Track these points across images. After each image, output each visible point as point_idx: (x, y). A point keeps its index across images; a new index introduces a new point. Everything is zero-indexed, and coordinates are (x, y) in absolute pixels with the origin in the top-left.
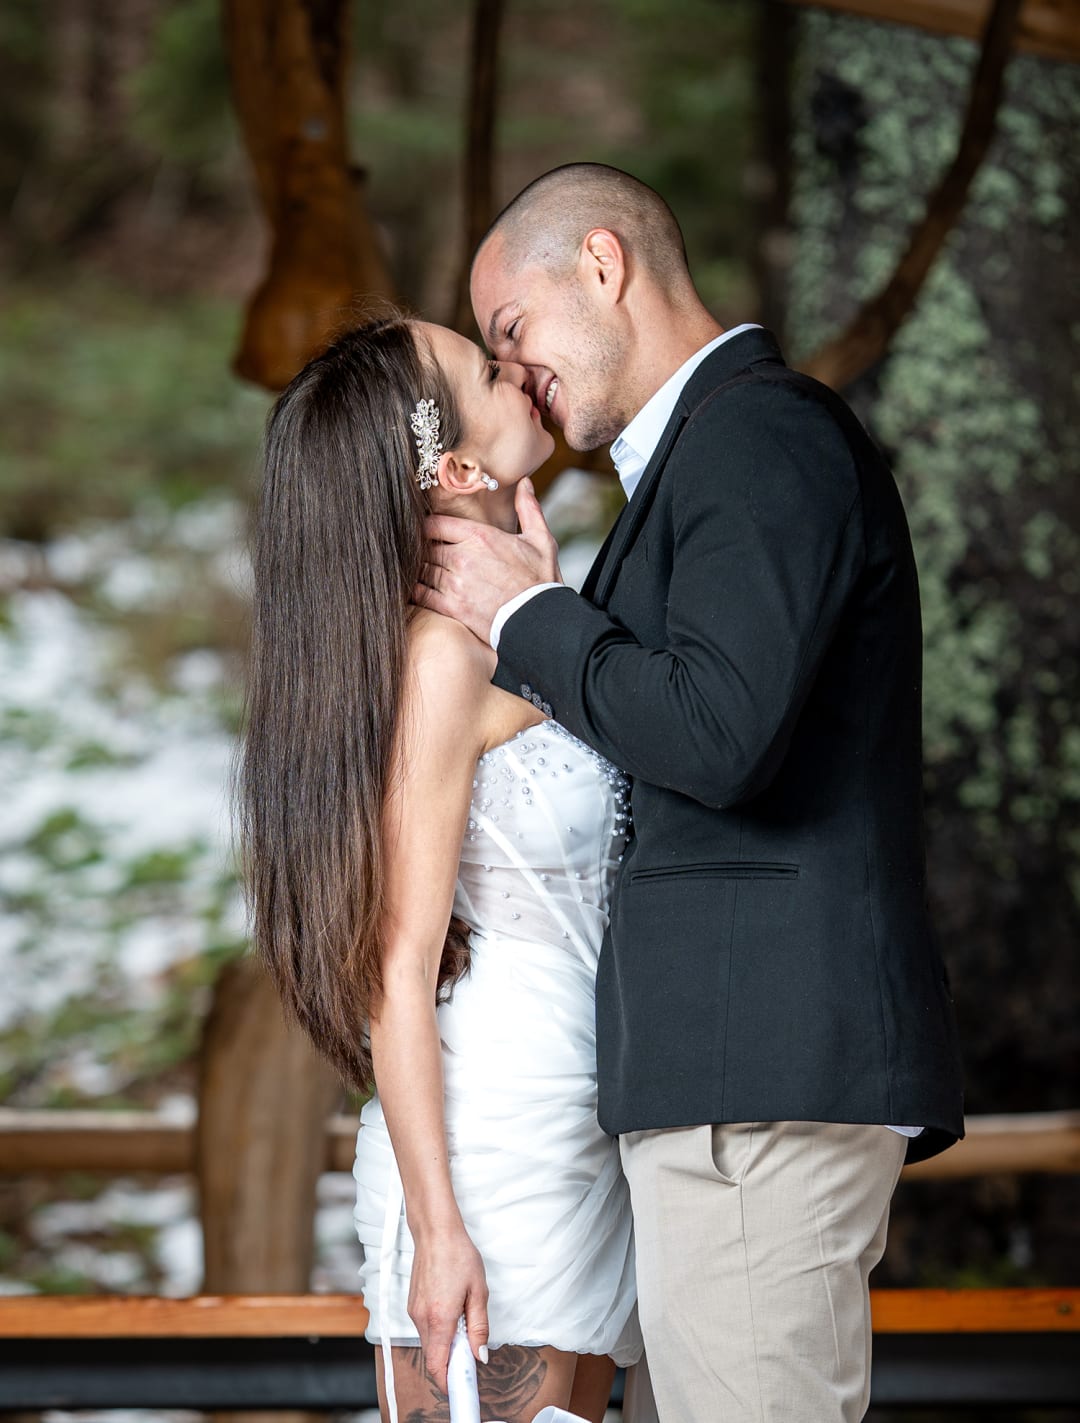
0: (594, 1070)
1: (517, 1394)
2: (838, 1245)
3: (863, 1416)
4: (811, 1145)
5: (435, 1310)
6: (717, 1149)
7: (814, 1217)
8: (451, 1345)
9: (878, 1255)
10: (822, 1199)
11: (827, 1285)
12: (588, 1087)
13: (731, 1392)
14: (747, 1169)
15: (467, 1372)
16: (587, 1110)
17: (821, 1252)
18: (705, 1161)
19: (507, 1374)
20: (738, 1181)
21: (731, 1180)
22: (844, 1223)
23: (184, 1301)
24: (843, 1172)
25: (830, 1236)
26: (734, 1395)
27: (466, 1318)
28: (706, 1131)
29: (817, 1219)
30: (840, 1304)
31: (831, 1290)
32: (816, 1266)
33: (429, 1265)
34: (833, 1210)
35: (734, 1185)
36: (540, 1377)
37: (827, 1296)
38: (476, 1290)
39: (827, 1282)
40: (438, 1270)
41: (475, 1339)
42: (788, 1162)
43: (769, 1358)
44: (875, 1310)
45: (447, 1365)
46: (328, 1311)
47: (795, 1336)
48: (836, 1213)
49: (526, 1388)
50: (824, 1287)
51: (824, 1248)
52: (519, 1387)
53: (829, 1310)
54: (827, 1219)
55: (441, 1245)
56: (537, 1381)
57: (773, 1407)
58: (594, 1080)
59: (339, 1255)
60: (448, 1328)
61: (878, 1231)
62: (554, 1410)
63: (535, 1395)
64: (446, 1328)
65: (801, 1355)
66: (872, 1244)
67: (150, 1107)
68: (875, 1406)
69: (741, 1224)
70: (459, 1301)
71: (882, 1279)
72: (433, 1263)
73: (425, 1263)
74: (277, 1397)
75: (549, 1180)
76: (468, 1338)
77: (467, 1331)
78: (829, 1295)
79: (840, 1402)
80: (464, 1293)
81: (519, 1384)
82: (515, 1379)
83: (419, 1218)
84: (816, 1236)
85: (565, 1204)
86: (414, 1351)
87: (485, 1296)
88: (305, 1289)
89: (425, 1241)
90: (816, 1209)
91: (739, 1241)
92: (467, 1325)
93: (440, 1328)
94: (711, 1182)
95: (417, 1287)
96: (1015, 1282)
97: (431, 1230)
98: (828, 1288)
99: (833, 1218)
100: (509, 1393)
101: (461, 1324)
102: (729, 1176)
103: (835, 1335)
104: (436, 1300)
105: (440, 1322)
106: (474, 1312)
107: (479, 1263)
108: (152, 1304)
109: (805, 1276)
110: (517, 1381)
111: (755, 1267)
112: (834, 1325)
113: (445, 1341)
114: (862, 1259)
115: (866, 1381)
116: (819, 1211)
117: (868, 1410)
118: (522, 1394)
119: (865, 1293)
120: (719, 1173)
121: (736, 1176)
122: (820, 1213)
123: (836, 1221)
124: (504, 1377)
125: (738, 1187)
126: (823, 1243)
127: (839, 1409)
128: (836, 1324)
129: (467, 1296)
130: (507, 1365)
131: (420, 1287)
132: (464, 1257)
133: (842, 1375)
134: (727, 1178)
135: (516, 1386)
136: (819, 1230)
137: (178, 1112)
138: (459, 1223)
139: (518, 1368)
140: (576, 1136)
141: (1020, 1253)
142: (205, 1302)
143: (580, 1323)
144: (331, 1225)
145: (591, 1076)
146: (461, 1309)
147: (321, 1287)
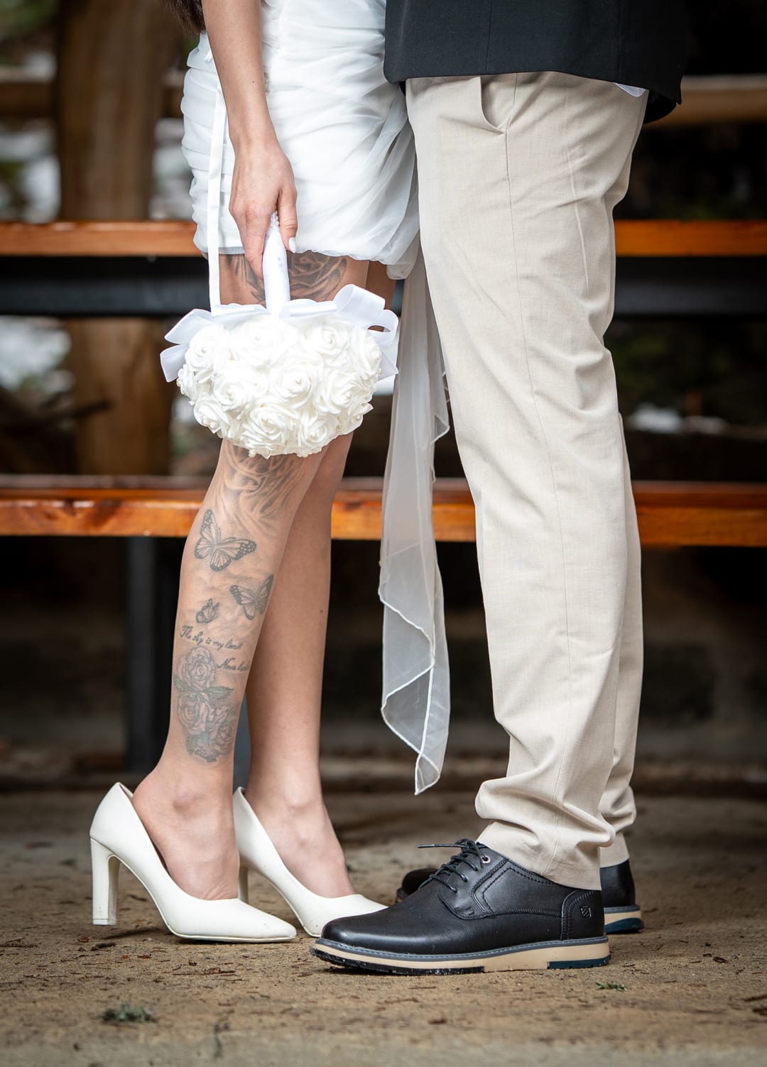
0: (383, 27)
1: (322, 286)
2: (588, 184)
3: (607, 327)
4: (565, 101)
5: (252, 207)
6: (486, 103)
7: (567, 161)
8: (265, 237)
9: (621, 195)
10: (574, 146)
11: (578, 217)
12: (377, 39)
13: (497, 306)
14: (511, 120)
15: (279, 259)
16: (376, 58)
17: (573, 188)
18: (476, 112)
19: (313, 269)
20: (503, 130)
21: (497, 129)
22: (591, 167)
23: (43, 225)
24: (592, 124)
25: (580, 177)
26: (499, 308)
27: (278, 215)
28: (476, 82)
29: (570, 162)
30: (588, 233)
31: (581, 221)
32: (567, 202)
33: (247, 170)
34: (583, 155)
35: (500, 133)
36: (341, 272)
37: (577, 227)
38: (286, 191)
39: (577, 215)
40: (254, 174)
41: (286, 232)
42: (545, 115)
43: (528, 277)
44: (618, 236)
45: (263, 254)
46: (164, 235)
47: (550, 259)
48: (586, 157)
49: (330, 281)
50: (576, 219)
51: (575, 187)
52: (324, 280)
53: (580, 238)
54: (578, 162)
55: (257, 153)
56: (339, 275)
57: (531, 318)
58: (383, 34)
59: (173, 185)
60: (263, 222)
61: (621, 175)
62: (352, 289)
63: (337, 286)
64: (261, 222)
65: (554, 275)
66: (615, 186)
67: (18, 63)
68: (617, 317)
69: (506, 166)
70: (272, 199)
71: (624, 213)
72: (251, 169)
73: (244, 169)
74: (120, 306)
75: (344, 113)
76: (280, 231)
77: (279, 225)
78: (580, 226)
79: (587, 315)
80: (276, 193)
81: (324, 277)
82: (320, 273)
83: (239, 131)
84: (569, 176)
85: (359, 134)
86: (237, 257)
87: (294, 197)
88: (144, 216)
89: (244, 150)
90: (569, 154)
91: (504, 179)
92: (279, 220)
93: (256, 222)
94: (481, 130)
95: (236, 188)
96: (737, 215)
97: (249, 141)
98: (578, 220)
99: (583, 162)
100: (315, 286)
101: (274, 219)
102: (496, 126)
103: (585, 259)
104: (253, 198)
105: (256, 217)
106: (285, 209)
107: (288, 167)
108: (17, 228)
109: (559, 209)
110: (322, 275)
111: (517, 201)
112: (584, 250)
113: (260, 233)
114: (606, 197)
115: (611, 296)
116: (571, 156)
117: (612, 321)
118: (326, 286)
119: (610, 223)
120: (488, 123)
121: (502, 126)
122: (572, 157)
123: (585, 164)
124: (310, 273)
125: (502, 135)
126: (575, 183)
127: (586, 320)
128: (586, 251)
129: (279, 196)
130: (313, 263)
131: (240, 188)
132: (276, 164)
133: (590, 294)
134: (494, 128)
135: (321, 280)
136: (571, 172)
137: (40, 67)
138: (272, 136)
139: (323, 265)
140: (366, 78)
141: (742, 191)
142: (61, 227)
143: (373, 239)
144: (167, 162)
145: (380, 31)
146: (273, 206)
147: (159, 215)
